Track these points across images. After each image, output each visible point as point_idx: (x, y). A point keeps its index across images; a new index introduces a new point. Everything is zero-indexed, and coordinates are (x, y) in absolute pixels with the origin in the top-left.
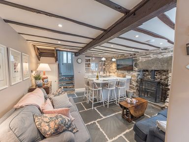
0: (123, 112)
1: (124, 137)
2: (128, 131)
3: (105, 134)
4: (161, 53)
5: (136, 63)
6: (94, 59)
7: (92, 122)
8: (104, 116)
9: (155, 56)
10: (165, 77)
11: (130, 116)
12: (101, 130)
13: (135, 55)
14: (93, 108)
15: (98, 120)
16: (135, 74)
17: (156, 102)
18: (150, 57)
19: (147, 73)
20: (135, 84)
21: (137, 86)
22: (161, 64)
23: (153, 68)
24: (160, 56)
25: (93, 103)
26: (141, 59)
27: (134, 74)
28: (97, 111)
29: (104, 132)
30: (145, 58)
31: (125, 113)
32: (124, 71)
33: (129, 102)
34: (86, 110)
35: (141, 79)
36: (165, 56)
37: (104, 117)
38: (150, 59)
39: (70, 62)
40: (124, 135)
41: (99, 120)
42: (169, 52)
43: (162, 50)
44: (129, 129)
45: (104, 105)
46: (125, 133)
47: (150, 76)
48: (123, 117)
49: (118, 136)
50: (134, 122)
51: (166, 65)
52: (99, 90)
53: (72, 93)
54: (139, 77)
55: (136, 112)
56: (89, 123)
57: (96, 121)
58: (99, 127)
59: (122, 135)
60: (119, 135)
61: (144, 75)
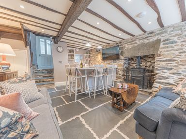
0: (113, 100)
1: (118, 131)
2: (121, 122)
3: (92, 132)
4: (147, 37)
5: (122, 52)
6: (78, 50)
7: (74, 118)
8: (90, 108)
9: (141, 41)
10: (149, 63)
11: (122, 103)
12: (87, 126)
13: (120, 43)
14: (76, 101)
15: (82, 114)
16: (122, 62)
17: (143, 88)
18: (137, 43)
19: (133, 62)
20: (121, 73)
21: (123, 75)
22: (148, 49)
23: (139, 54)
24: (146, 41)
25: (76, 94)
26: (127, 46)
27: (120, 63)
28: (82, 103)
29: (90, 129)
30: (131, 44)
31: (115, 102)
32: (110, 61)
33: (120, 87)
34: (67, 103)
35: (127, 68)
36: (151, 40)
37: (90, 110)
38: (136, 45)
39: (49, 53)
40: (118, 128)
41: (84, 113)
42: (155, 35)
43: (148, 34)
44: (123, 119)
45: (90, 96)
46: (118, 125)
47: (135, 65)
48: (113, 107)
49: (111, 131)
50: (126, 110)
51: (152, 49)
52: (84, 78)
53: (51, 87)
54: (125, 66)
55: (129, 99)
56: (70, 120)
57: (79, 116)
58: (84, 122)
59: (115, 129)
60: (111, 129)
61: (129, 64)
